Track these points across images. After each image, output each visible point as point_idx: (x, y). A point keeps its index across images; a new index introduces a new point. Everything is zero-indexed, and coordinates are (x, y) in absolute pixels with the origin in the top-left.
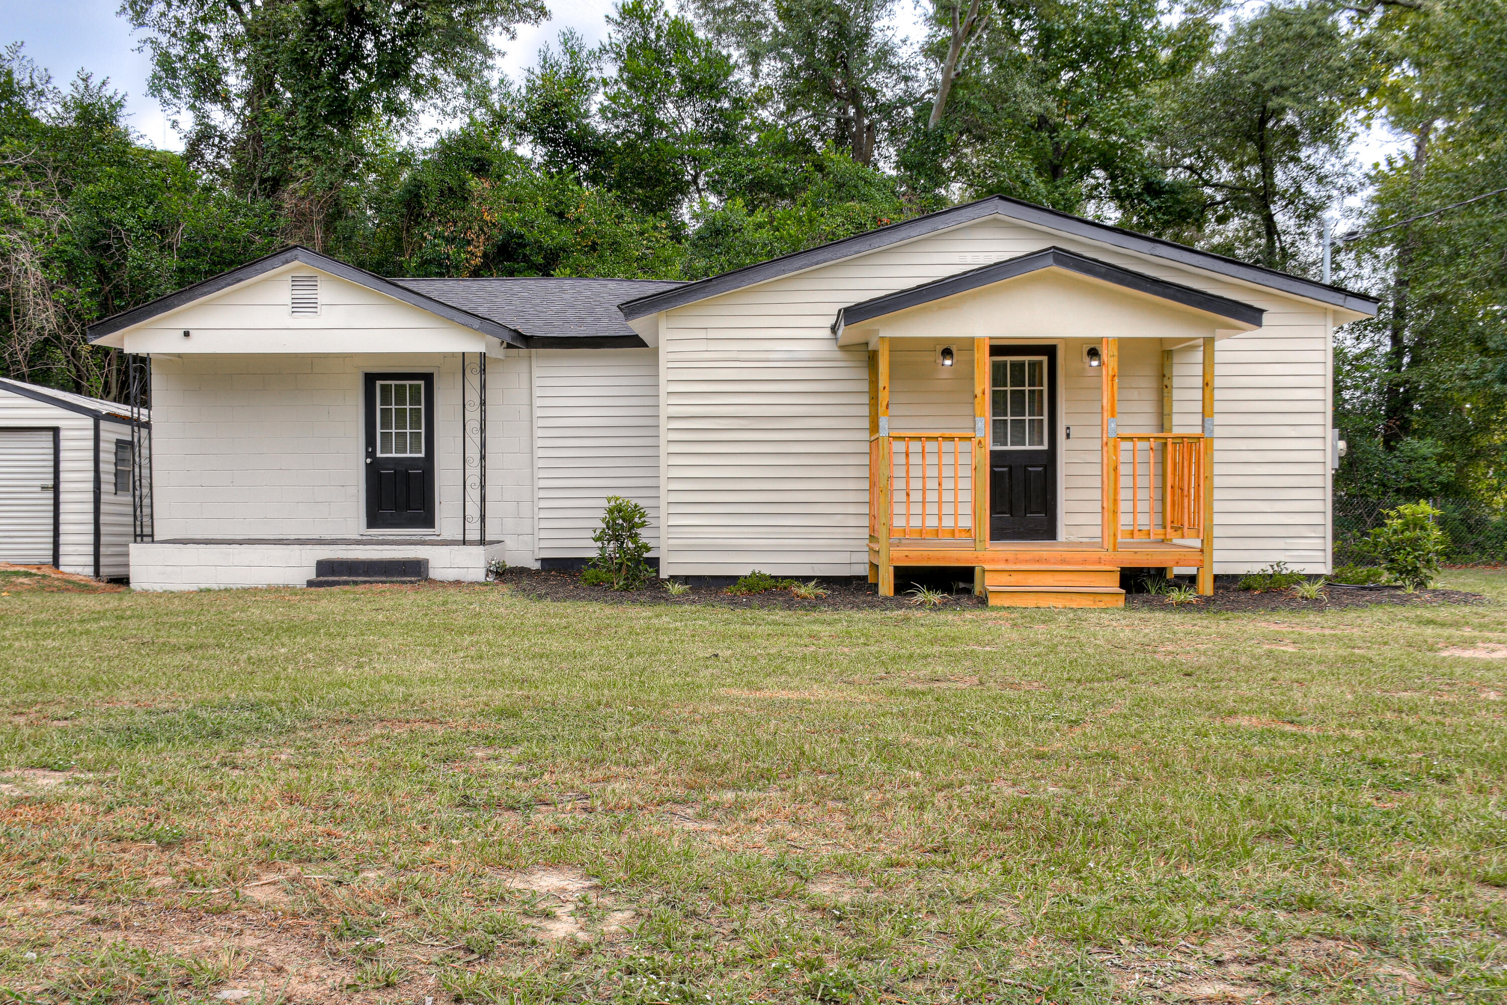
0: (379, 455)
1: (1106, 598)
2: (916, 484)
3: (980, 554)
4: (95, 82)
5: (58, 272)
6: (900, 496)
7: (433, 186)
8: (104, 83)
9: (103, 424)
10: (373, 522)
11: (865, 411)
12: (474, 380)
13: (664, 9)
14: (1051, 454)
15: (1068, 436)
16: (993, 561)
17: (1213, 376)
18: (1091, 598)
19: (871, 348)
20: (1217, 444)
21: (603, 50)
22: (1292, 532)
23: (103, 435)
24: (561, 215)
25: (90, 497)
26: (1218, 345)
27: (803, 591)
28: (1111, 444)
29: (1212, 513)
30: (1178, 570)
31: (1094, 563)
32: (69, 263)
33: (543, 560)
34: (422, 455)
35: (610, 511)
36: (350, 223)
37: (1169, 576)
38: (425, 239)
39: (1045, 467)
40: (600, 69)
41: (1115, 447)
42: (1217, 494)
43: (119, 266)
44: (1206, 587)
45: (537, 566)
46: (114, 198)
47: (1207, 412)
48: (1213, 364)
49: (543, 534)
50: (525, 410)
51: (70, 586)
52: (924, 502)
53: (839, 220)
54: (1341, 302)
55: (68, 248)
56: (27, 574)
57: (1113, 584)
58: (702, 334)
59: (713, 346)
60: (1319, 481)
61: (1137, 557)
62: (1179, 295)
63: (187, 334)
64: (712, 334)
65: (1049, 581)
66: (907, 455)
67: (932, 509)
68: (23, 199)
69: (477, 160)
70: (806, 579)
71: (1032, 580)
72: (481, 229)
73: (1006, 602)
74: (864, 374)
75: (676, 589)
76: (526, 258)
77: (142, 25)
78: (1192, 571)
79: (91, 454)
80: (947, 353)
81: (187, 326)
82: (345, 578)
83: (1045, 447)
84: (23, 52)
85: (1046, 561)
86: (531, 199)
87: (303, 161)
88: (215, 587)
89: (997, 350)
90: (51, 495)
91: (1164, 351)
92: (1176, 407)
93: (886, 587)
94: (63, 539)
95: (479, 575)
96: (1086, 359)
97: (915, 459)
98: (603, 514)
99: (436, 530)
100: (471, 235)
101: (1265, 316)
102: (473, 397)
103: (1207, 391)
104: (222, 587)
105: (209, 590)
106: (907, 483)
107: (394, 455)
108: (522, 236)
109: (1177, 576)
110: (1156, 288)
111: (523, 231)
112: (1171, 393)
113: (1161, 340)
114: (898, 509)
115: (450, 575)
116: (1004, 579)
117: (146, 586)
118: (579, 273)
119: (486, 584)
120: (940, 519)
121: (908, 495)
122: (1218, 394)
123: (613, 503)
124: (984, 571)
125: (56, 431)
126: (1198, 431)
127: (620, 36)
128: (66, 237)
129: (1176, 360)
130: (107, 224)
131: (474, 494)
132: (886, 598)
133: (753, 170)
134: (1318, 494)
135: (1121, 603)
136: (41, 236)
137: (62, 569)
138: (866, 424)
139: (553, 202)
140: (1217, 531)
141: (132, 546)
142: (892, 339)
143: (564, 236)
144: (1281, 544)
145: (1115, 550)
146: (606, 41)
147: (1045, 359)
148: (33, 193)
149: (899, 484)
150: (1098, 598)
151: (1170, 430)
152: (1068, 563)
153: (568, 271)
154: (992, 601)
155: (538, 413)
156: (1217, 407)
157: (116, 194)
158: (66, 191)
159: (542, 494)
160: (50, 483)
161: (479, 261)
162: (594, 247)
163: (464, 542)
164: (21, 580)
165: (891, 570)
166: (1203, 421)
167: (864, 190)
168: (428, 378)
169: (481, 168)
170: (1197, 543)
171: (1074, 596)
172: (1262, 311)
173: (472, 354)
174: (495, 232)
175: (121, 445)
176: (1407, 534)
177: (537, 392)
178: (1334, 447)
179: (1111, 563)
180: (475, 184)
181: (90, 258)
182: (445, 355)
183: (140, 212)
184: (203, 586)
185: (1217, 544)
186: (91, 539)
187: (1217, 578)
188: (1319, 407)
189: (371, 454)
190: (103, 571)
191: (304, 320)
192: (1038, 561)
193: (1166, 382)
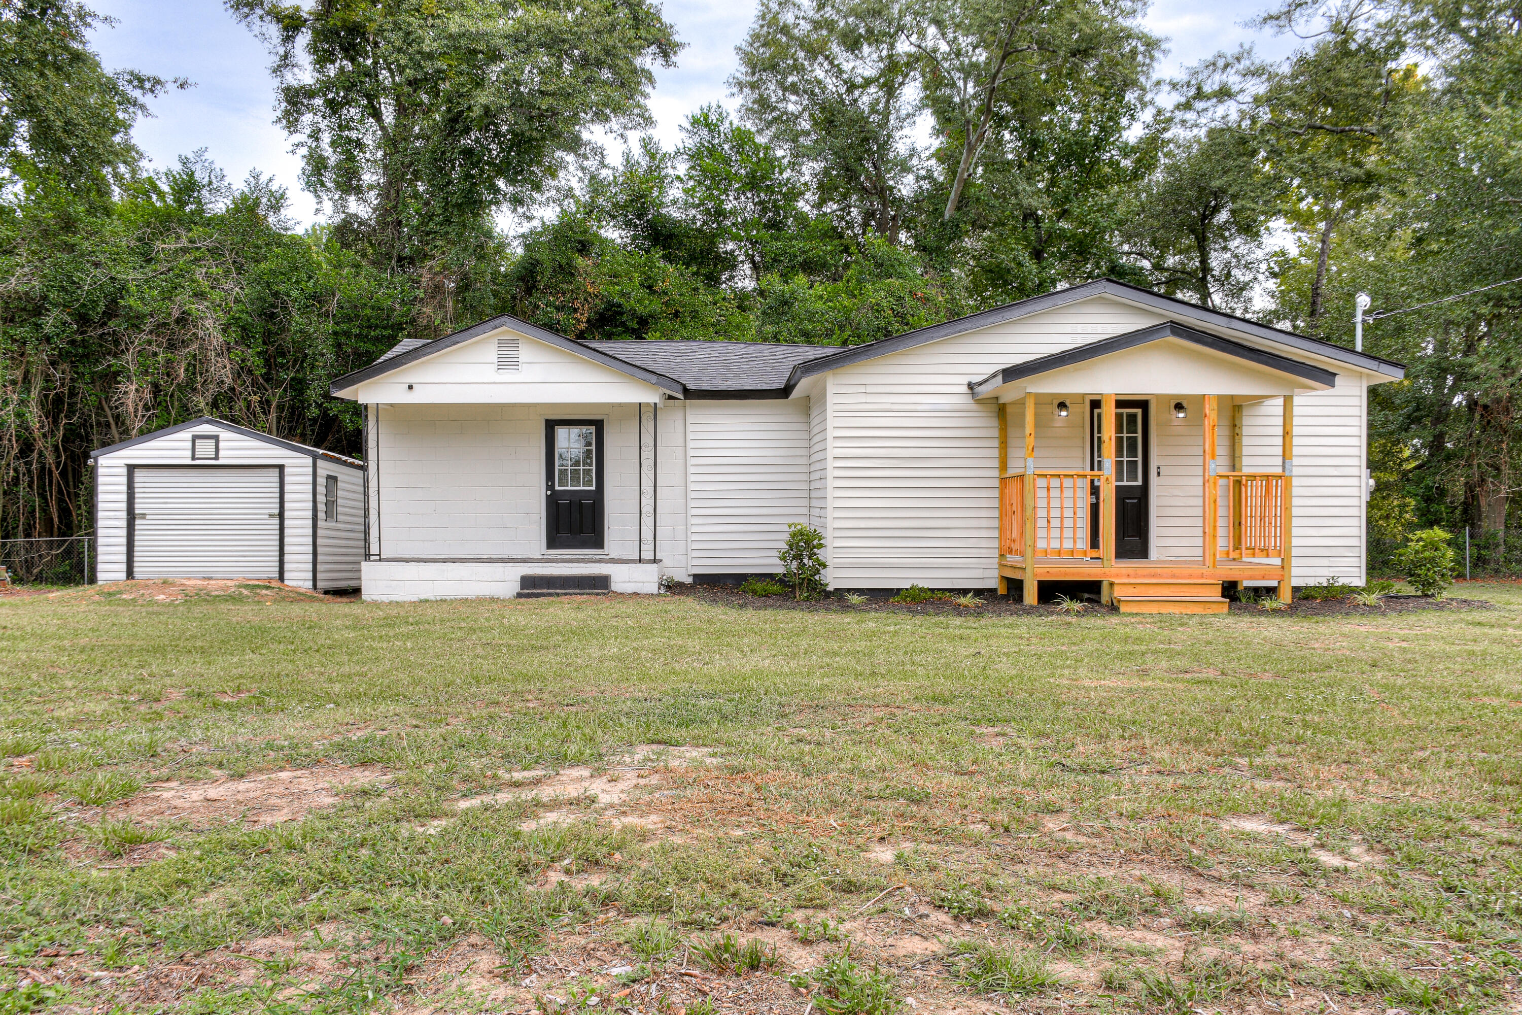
0: (557, 488)
1: (1214, 606)
2: (1055, 513)
3: (1107, 570)
4: (263, 179)
5: (234, 334)
6: (1042, 523)
7: (547, 264)
8: (270, 180)
9: (320, 463)
10: (553, 542)
11: (996, 453)
12: (648, 426)
13: (730, 118)
14: (1145, 489)
15: (1159, 474)
16: (1117, 576)
17: (1292, 426)
18: (1202, 605)
19: (1001, 401)
20: (1295, 482)
21: (678, 153)
22: (1334, 552)
23: (319, 471)
24: (650, 287)
25: (310, 522)
26: (1297, 400)
27: (963, 600)
28: (1211, 481)
29: (1290, 537)
30: (1247, 583)
31: (1198, 578)
32: (244, 328)
33: (695, 576)
34: (594, 488)
35: (793, 535)
36: (478, 294)
37: (1240, 588)
38: (537, 307)
39: (1139, 499)
40: (674, 168)
41: (1215, 483)
42: (1295, 521)
43: (283, 330)
44: (1286, 597)
45: (690, 580)
46: (282, 274)
47: (1286, 455)
48: (1292, 416)
49: (695, 554)
50: (680, 450)
51: (302, 597)
52: (1062, 528)
53: (883, 294)
54: (1375, 368)
55: (244, 316)
56: (267, 588)
57: (1215, 594)
58: (862, 389)
59: (870, 398)
60: (1355, 511)
61: (1230, 572)
62: (1270, 361)
63: (410, 387)
64: (870, 389)
65: (1166, 592)
66: (1048, 489)
67: (1055, 533)
68: (207, 275)
69: (580, 242)
70: (965, 592)
71: (1152, 591)
72: (585, 299)
73: (1134, 609)
74: (995, 422)
75: (855, 599)
76: (623, 324)
77: (296, 132)
78: (1274, 583)
79: (310, 488)
80: (1062, 405)
81: (408, 381)
82: (545, 591)
83: (1139, 482)
84: (207, 155)
85: (1160, 576)
86: (626, 274)
87: (439, 243)
88: (432, 598)
89: (1120, 404)
90: (277, 521)
91: (1234, 406)
92: (1245, 451)
93: (1031, 595)
94: (287, 558)
95: (653, 588)
96: (1174, 412)
97: (1055, 493)
98: (786, 537)
99: (606, 551)
100: (577, 305)
101: (1337, 378)
102: (648, 440)
103: (1287, 438)
104: (438, 598)
105: (427, 601)
106: (1048, 512)
107: (569, 488)
108: (620, 306)
109: (1246, 588)
110: (1252, 355)
111: (622, 301)
112: (1241, 439)
113: (1232, 397)
114: (1041, 533)
115: (629, 588)
116: (1131, 591)
117: (375, 598)
118: (668, 336)
119: (659, 595)
120: (1075, 542)
121: (1049, 522)
122: (1296, 441)
123: (793, 529)
124: (1112, 584)
125: (281, 468)
126: (1279, 471)
127: (691, 141)
128: (240, 307)
129: (1245, 412)
130: (276, 294)
131: (648, 521)
132: (1032, 607)
133: (805, 252)
134: (1355, 522)
135: (1225, 609)
136: (220, 306)
137: (286, 582)
138: (996, 463)
139: (644, 277)
140: (1294, 552)
141: (363, 563)
142: (1037, 395)
143: (655, 305)
144: (1325, 562)
145: (1214, 567)
146: (681, 146)
147: (1139, 411)
148: (214, 270)
149: (1042, 513)
150: (1208, 605)
151: (1241, 470)
152: (1178, 578)
153: (658, 334)
154: (1123, 609)
155: (691, 453)
156: (1296, 451)
157: (283, 270)
158: (240, 270)
159: (694, 521)
160: (277, 511)
161: (583, 326)
162: (676, 315)
163: (640, 561)
164: (264, 592)
165: (1036, 583)
166: (1284, 462)
167: (900, 269)
168: (599, 425)
169: (583, 248)
170: (1277, 561)
171: (1188, 604)
172: (1335, 375)
173: (648, 404)
174: (597, 302)
175: (329, 477)
176: (1427, 554)
177: (690, 436)
178: (1367, 483)
179: (1211, 577)
180: (580, 262)
181: (259, 323)
182: (613, 405)
183: (303, 285)
184: (422, 597)
185: (1294, 562)
186: (310, 557)
187: (1296, 589)
188: (1355, 451)
189: (550, 487)
190: (320, 584)
191: (508, 376)
192: (1153, 576)
193: (1237, 430)
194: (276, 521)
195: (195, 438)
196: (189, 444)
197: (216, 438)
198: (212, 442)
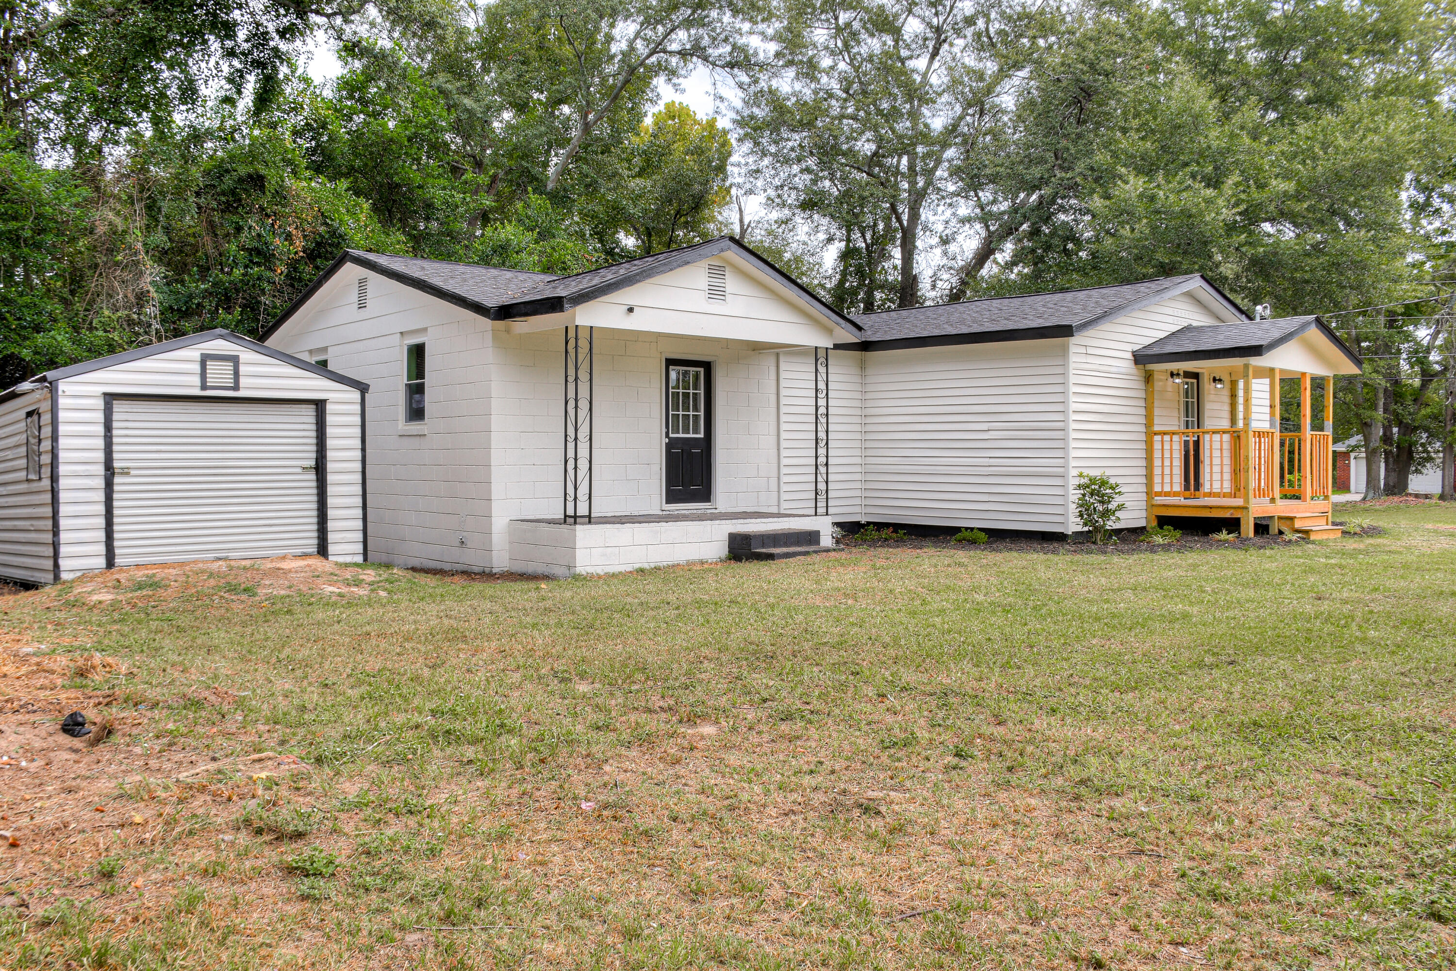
0: (671, 435)
11: (1144, 411)
25: (358, 478)
34: (703, 436)
58: (1085, 350)
59: (1088, 359)
63: (631, 310)
74: (1143, 385)
81: (631, 302)
90: (315, 477)
94: (331, 525)
95: (829, 541)
99: (711, 504)
107: (681, 435)
125: (320, 406)
137: (331, 558)
138: (1144, 420)
147: (1195, 381)
154: (1312, 537)
159: (786, 470)
160: (313, 463)
168: (707, 366)
177: (783, 384)
186: (360, 524)
189: (667, 434)
191: (716, 307)
194: (312, 476)
195: (204, 360)
196: (197, 368)
197: (235, 360)
198: (229, 366)
